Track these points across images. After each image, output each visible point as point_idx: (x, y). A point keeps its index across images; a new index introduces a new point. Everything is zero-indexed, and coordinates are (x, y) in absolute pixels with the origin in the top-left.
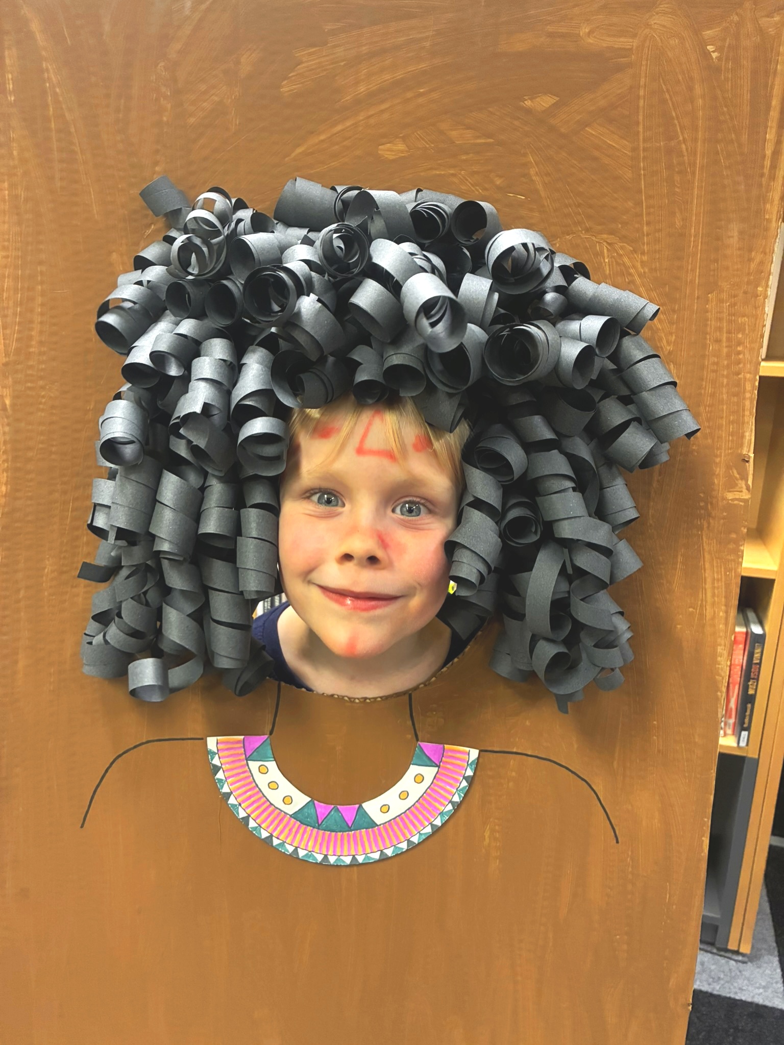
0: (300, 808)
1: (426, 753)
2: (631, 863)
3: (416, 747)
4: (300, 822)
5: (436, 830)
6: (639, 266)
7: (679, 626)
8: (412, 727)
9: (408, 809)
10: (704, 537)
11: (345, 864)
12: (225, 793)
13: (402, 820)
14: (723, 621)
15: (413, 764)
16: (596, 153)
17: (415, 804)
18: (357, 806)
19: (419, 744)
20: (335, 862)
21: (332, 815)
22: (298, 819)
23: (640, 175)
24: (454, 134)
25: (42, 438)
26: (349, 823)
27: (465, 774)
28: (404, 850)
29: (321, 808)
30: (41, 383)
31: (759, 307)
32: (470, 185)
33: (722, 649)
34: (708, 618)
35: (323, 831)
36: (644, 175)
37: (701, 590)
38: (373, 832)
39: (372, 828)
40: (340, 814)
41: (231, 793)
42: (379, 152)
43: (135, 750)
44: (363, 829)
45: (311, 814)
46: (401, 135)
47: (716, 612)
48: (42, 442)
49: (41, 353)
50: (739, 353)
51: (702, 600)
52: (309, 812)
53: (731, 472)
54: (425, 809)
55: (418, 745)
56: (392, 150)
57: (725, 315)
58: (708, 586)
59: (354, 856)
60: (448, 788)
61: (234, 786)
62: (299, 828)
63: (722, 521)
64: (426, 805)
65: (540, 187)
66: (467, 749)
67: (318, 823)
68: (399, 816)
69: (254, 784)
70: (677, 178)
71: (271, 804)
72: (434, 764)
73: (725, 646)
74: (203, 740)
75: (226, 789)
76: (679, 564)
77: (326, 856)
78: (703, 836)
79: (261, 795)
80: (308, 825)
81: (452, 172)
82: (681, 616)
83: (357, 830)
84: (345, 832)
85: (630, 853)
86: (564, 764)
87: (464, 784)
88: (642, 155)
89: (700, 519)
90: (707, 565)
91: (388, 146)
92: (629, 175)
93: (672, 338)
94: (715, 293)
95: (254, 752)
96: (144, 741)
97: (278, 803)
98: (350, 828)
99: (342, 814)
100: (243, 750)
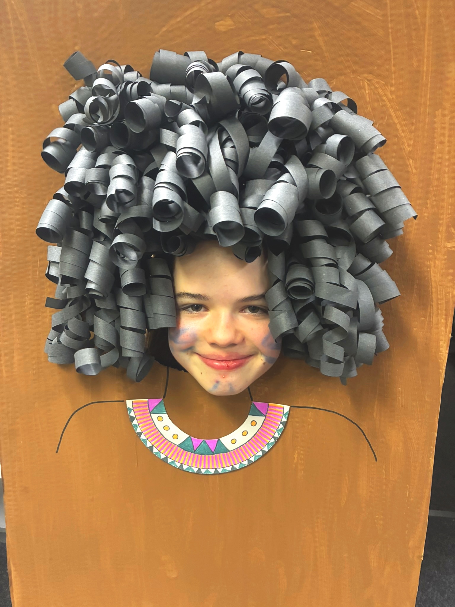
0: (183, 441)
1: (258, 408)
2: (385, 473)
4: (183, 449)
6: (389, 94)
7: (415, 329)
8: (249, 393)
9: (248, 442)
10: (431, 272)
12: (138, 433)
13: (244, 448)
14: (444, 325)
15: (250, 415)
16: (359, 19)
17: (252, 438)
18: (217, 440)
19: (253, 403)
20: (205, 472)
21: (202, 445)
22: (183, 448)
23: (389, 32)
24: (264, 11)
25: (18, 223)
26: (212, 449)
27: (282, 420)
29: (196, 441)
32: (275, 46)
33: (443, 343)
34: (434, 323)
35: (197, 454)
36: (392, 32)
37: (429, 306)
38: (227, 455)
39: (226, 452)
40: (207, 445)
41: (142, 432)
42: (216, 27)
43: (85, 407)
44: (221, 453)
46: (229, 14)
47: (440, 320)
48: (18, 225)
49: (14, 170)
51: (430, 313)
52: (189, 443)
53: (450, 229)
54: (258, 441)
55: (252, 404)
56: (224, 25)
57: (447, 125)
58: (434, 303)
59: (216, 469)
60: (272, 429)
61: (143, 428)
62: (183, 452)
63: (444, 262)
64: (259, 439)
65: (322, 44)
66: (282, 406)
67: (194, 450)
68: (242, 445)
69: (155, 427)
70: (414, 33)
71: (166, 439)
72: (262, 415)
73: (445, 341)
74: (124, 402)
75: (139, 430)
77: (199, 469)
78: (430, 457)
79: (160, 434)
80: (188, 451)
81: (264, 37)
82: (416, 323)
83: (217, 454)
84: (210, 455)
85: (384, 467)
86: (342, 414)
87: (281, 426)
88: (389, 19)
89: (429, 261)
90: (434, 290)
91: (221, 22)
92: (381, 33)
93: (411, 142)
94: (440, 110)
95: (154, 409)
96: (90, 403)
97: (170, 438)
98: (213, 452)
99: (208, 445)
100: (148, 407)
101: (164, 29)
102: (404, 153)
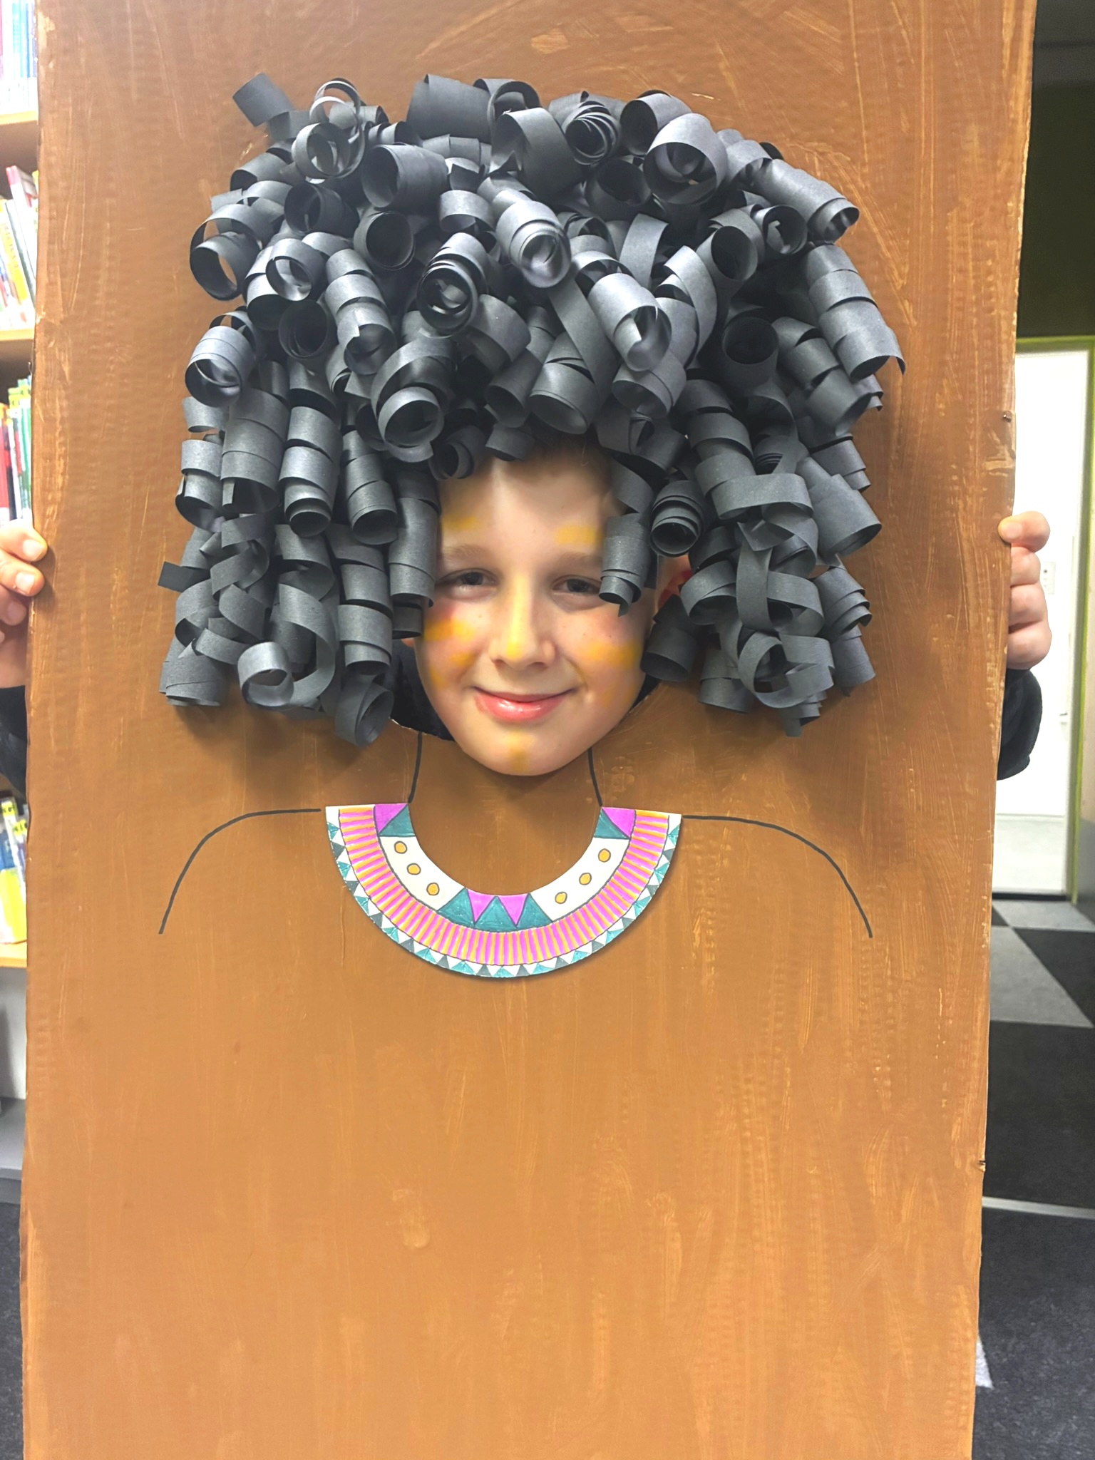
0: (450, 899)
1: (613, 821)
2: (890, 963)
3: (600, 813)
4: (450, 920)
5: (631, 927)
6: (859, 180)
7: (935, 639)
8: (594, 788)
9: (592, 898)
10: (960, 520)
11: (511, 976)
12: (348, 882)
13: (585, 914)
14: (991, 628)
15: (596, 837)
16: (800, 42)
17: (600, 890)
18: (525, 895)
19: (604, 812)
20: (497, 974)
21: (492, 908)
22: (448, 916)
23: (854, 67)
24: (624, 20)
25: (110, 415)
26: (514, 918)
27: (664, 847)
28: (588, 955)
29: (478, 898)
30: (109, 345)
31: (1011, 227)
33: (993, 666)
34: (972, 625)
35: (480, 931)
36: (859, 67)
37: (961, 591)
38: (546, 931)
39: (545, 925)
40: (503, 907)
41: (359, 881)
42: (533, 45)
43: (230, 826)
44: (533, 926)
45: (464, 907)
46: (558, 24)
47: (982, 617)
48: (110, 420)
49: (109, 308)
50: (990, 284)
51: (963, 603)
52: (462, 905)
53: (989, 435)
54: (614, 898)
55: (601, 811)
56: (548, 42)
57: (970, 238)
58: (970, 584)
59: (522, 966)
60: (643, 867)
61: (362, 872)
62: (449, 927)
63: (981, 499)
64: (615, 893)
65: (732, 84)
66: (665, 815)
67: (474, 919)
68: (579, 908)
69: (388, 869)
70: (899, 71)
71: (411, 895)
72: (623, 836)
73: (996, 662)
74: (320, 811)
75: (350, 877)
76: (930, 557)
77: (485, 966)
78: (983, 920)
79: (398, 883)
80: (460, 924)
82: (937, 625)
83: (525, 928)
84: (509, 931)
85: (887, 950)
86: (794, 831)
87: (664, 861)
88: (854, 43)
89: (954, 499)
90: (967, 557)
91: (544, 37)
92: (840, 68)
93: (906, 270)
94: (955, 211)
95: (387, 825)
96: (242, 815)
97: (421, 894)
98: (516, 926)
99: (505, 907)
100: (374, 822)
101: (434, 45)
102: (893, 289)
